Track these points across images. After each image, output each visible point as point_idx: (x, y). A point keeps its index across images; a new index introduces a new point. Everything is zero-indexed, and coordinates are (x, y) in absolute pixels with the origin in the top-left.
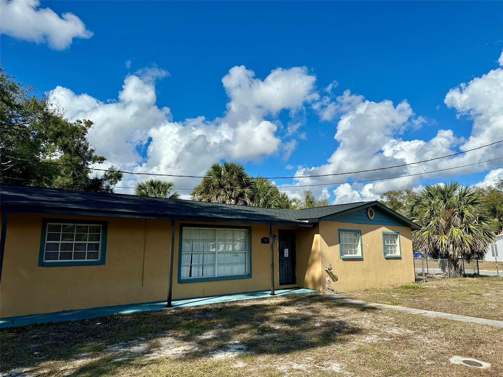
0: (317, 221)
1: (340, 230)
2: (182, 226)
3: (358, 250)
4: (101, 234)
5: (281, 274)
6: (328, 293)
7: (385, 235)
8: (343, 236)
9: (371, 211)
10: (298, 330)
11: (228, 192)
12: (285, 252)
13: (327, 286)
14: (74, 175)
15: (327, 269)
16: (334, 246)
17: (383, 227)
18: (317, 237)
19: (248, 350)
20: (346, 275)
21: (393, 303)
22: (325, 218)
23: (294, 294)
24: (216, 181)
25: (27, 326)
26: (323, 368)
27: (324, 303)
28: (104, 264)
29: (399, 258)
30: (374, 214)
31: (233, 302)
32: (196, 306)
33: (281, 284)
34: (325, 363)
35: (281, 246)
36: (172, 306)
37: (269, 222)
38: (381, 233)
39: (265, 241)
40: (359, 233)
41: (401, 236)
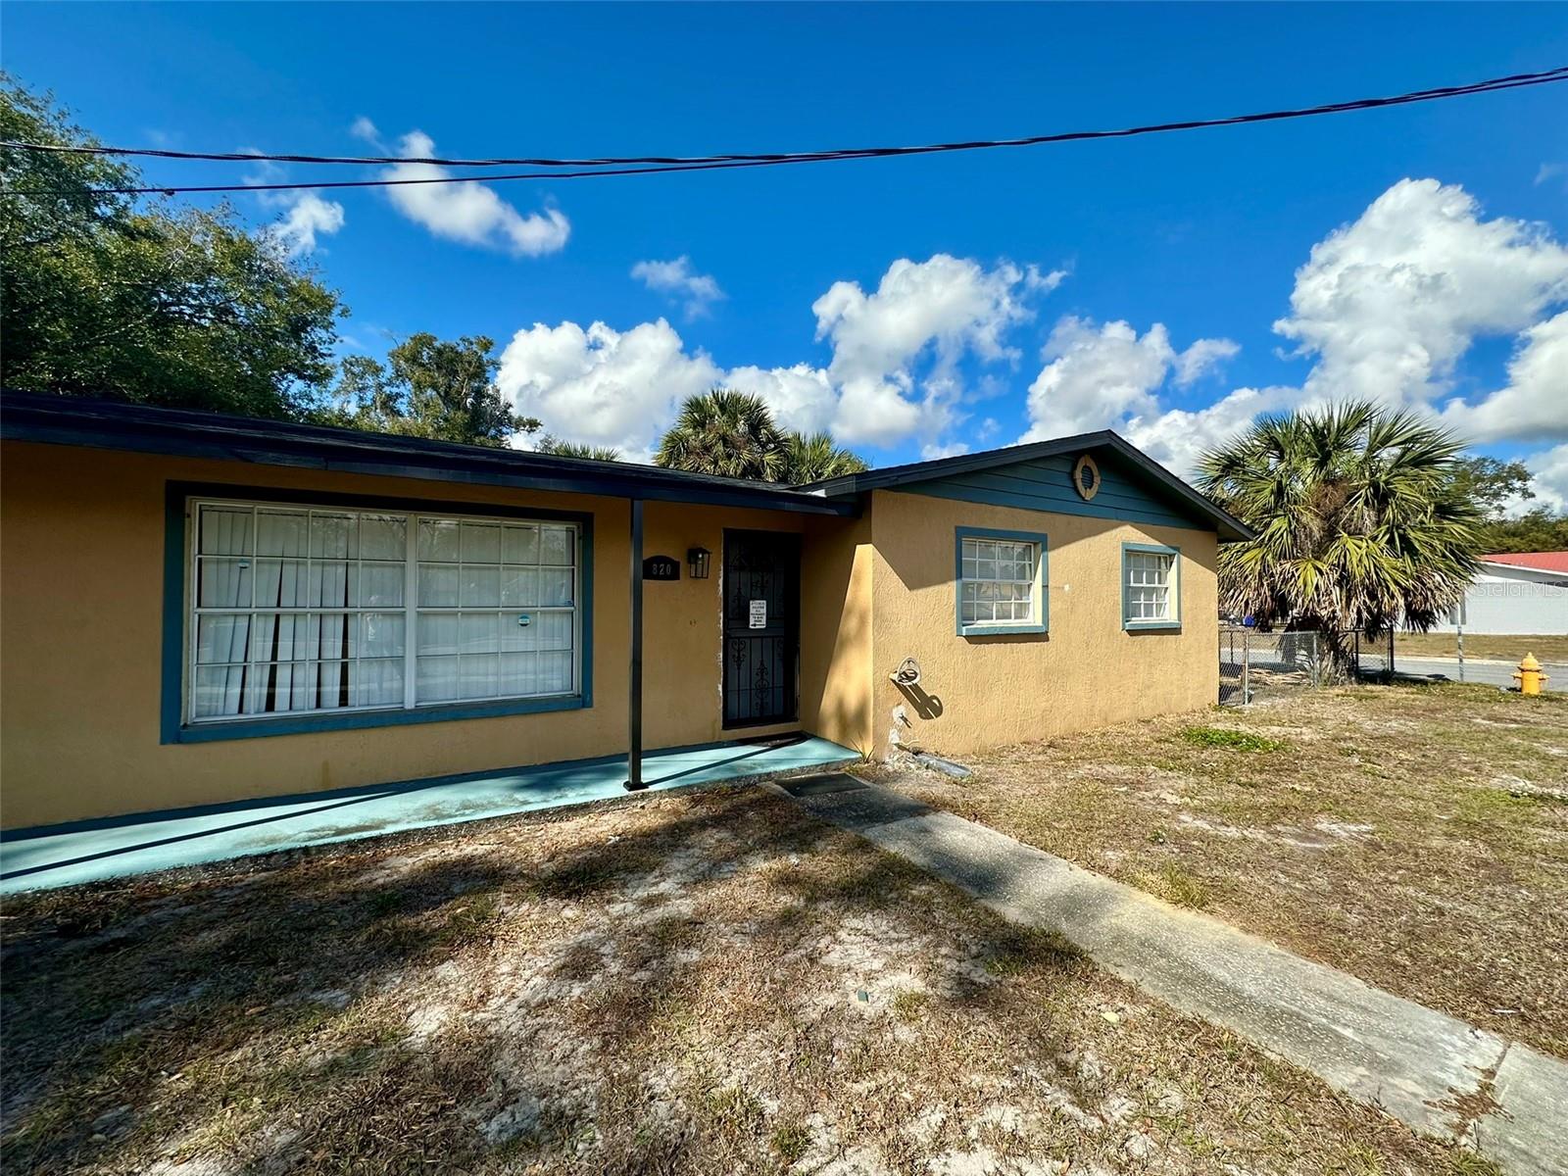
1: (962, 532)
3: (1031, 606)
5: (732, 687)
6: (896, 760)
7: (1131, 554)
8: (974, 554)
9: (1087, 469)
11: (720, 464)
12: (752, 611)
15: (895, 677)
17: (1124, 528)
20: (978, 692)
22: (894, 479)
23: (740, 779)
29: (1175, 631)
30: (1097, 480)
33: (728, 724)
35: (733, 592)
40: (1039, 543)
41: (1185, 560)
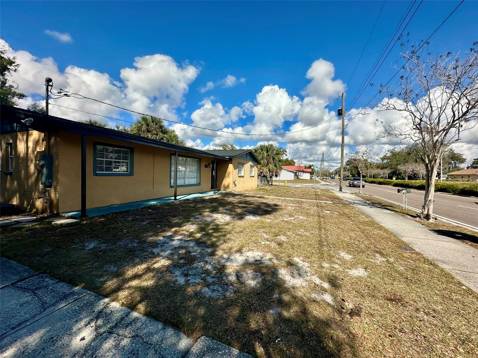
0: (232, 157)
2: (171, 154)
3: (243, 172)
4: (129, 156)
5: (211, 184)
6: (234, 192)
13: (233, 189)
16: (236, 170)
17: (250, 162)
18: (230, 165)
24: (145, 128)
28: (133, 175)
30: (249, 155)
33: (211, 189)
35: (212, 170)
36: (177, 200)
38: (250, 165)
39: (206, 166)
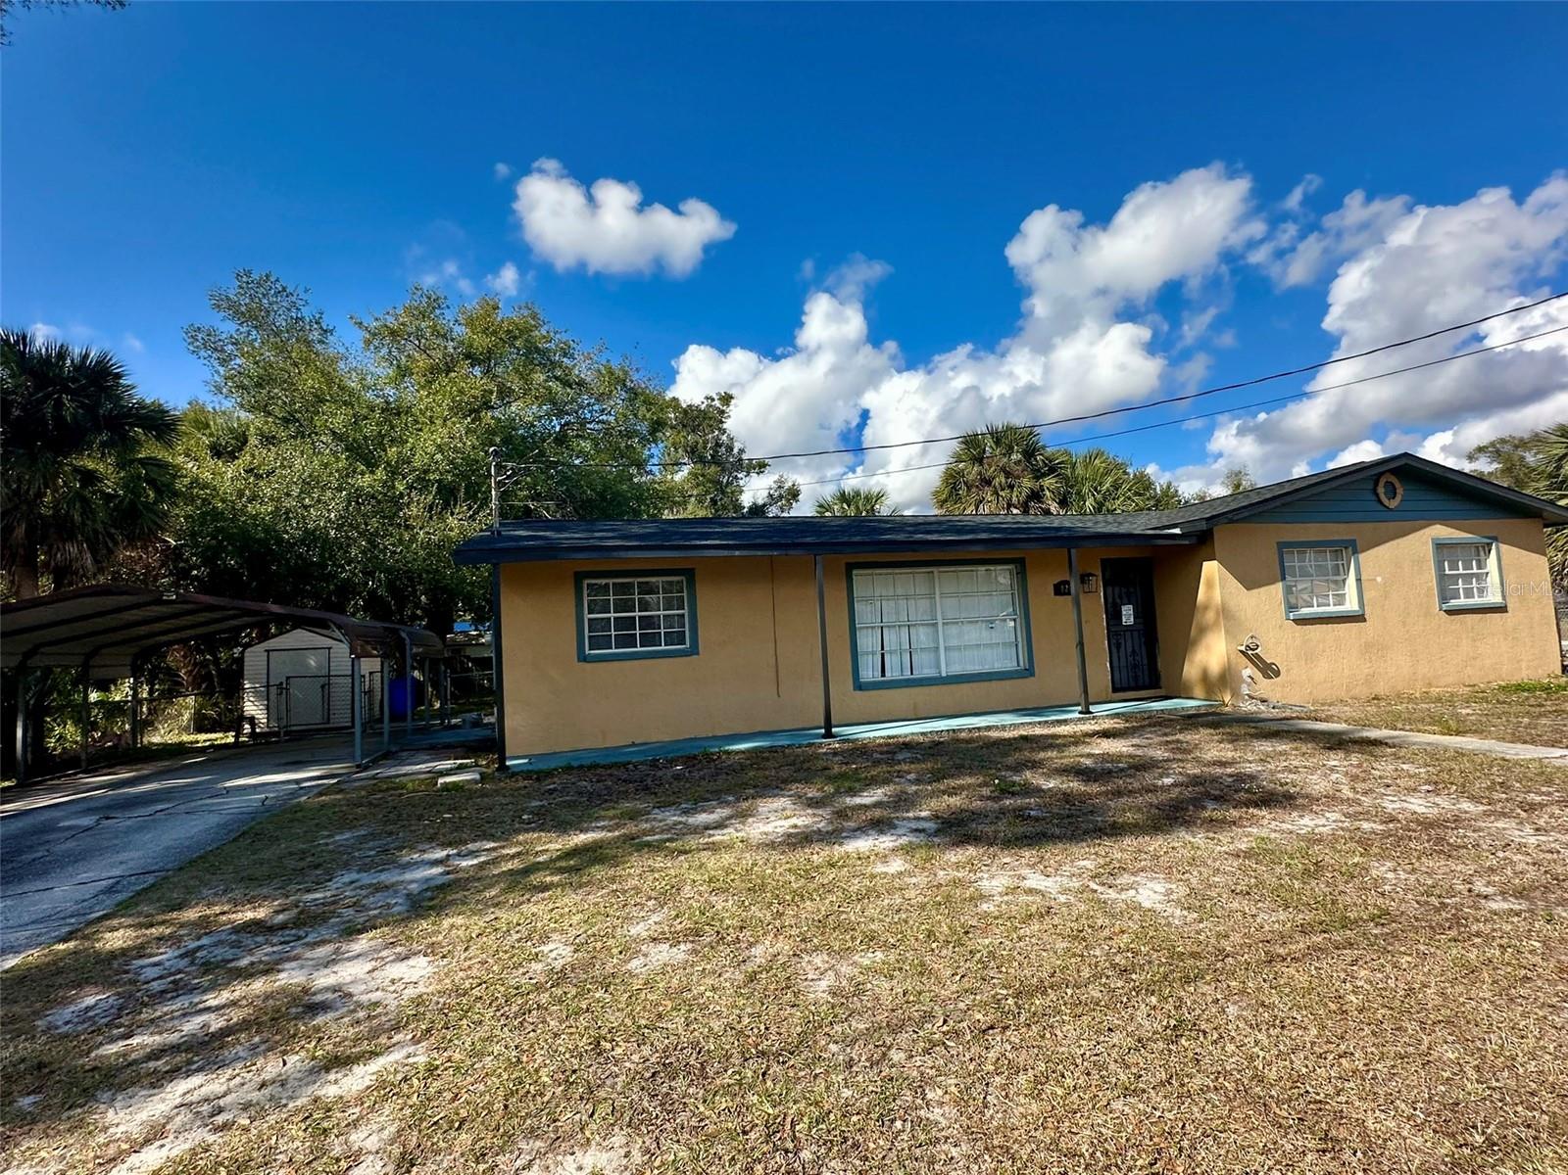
0: (1204, 526)
1: (1283, 547)
2: (850, 567)
4: (685, 594)
5: (1116, 664)
6: (1248, 707)
7: (1440, 546)
8: (1293, 561)
9: (1388, 484)
10: (1100, 794)
11: (1001, 493)
12: (1124, 613)
13: (1245, 690)
14: (714, 502)
15: (1243, 648)
16: (1263, 590)
17: (1435, 524)
18: (1211, 569)
19: (937, 833)
20: (1307, 660)
21: (1448, 729)
22: (1230, 516)
23: (1145, 712)
24: (973, 472)
25: (556, 769)
26: (1110, 891)
27: (1221, 730)
28: (698, 654)
29: (1501, 609)
30: (1400, 491)
31: (979, 729)
32: (889, 737)
33: (1115, 690)
34: (1125, 879)
35: (1110, 600)
36: (834, 737)
37: (1066, 541)
38: (1427, 542)
39: (1064, 589)
40: (1353, 547)
41: (1504, 547)
